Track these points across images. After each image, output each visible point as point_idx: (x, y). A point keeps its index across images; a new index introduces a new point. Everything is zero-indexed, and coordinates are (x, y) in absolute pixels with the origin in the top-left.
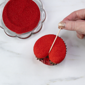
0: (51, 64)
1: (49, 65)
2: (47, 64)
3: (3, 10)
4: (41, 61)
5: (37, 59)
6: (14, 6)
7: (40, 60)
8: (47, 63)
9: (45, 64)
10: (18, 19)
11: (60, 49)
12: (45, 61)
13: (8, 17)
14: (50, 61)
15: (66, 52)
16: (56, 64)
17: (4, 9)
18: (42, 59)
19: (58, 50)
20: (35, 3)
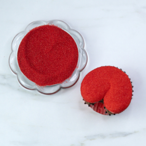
0: (106, 112)
1: (102, 114)
2: (100, 113)
3: (19, 44)
4: (91, 106)
5: (85, 103)
6: (37, 40)
7: (89, 106)
8: (100, 110)
9: (97, 111)
10: (42, 61)
11: (123, 91)
12: (97, 108)
13: (26, 56)
14: (105, 108)
15: (132, 97)
16: (114, 114)
17: (22, 43)
18: (93, 104)
19: (119, 93)
20: (72, 38)
